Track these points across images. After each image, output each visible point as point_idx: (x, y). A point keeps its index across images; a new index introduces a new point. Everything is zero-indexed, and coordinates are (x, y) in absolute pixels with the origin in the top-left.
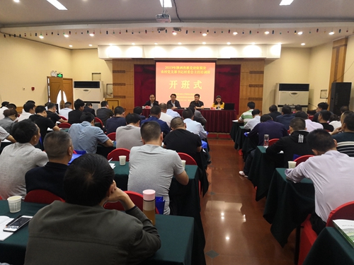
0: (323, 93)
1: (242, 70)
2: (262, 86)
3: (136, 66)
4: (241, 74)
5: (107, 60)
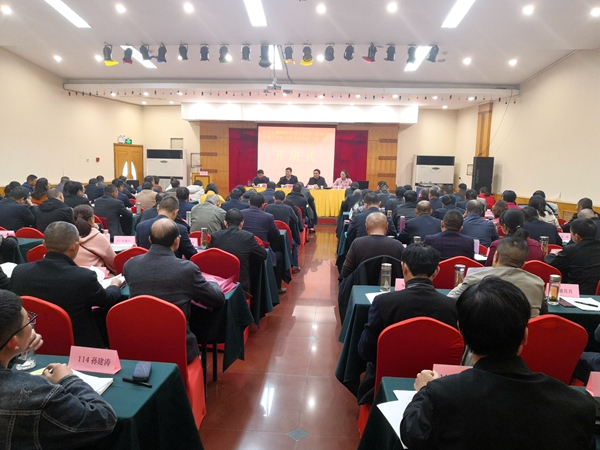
0: (469, 168)
1: (371, 137)
2: (395, 158)
3: (231, 130)
4: (369, 142)
5: (192, 122)
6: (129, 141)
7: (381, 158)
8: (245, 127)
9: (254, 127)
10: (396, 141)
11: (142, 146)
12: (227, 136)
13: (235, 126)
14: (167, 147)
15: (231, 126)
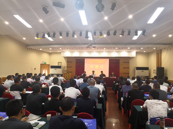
0: (154, 71)
1: (120, 61)
2: (129, 68)
3: (76, 60)
4: (120, 63)
5: (65, 57)
6: (45, 63)
7: (124, 68)
8: (81, 59)
9: (83, 59)
10: (129, 62)
11: (49, 65)
12: (75, 61)
13: (78, 58)
14: (57, 65)
15: (76, 58)
